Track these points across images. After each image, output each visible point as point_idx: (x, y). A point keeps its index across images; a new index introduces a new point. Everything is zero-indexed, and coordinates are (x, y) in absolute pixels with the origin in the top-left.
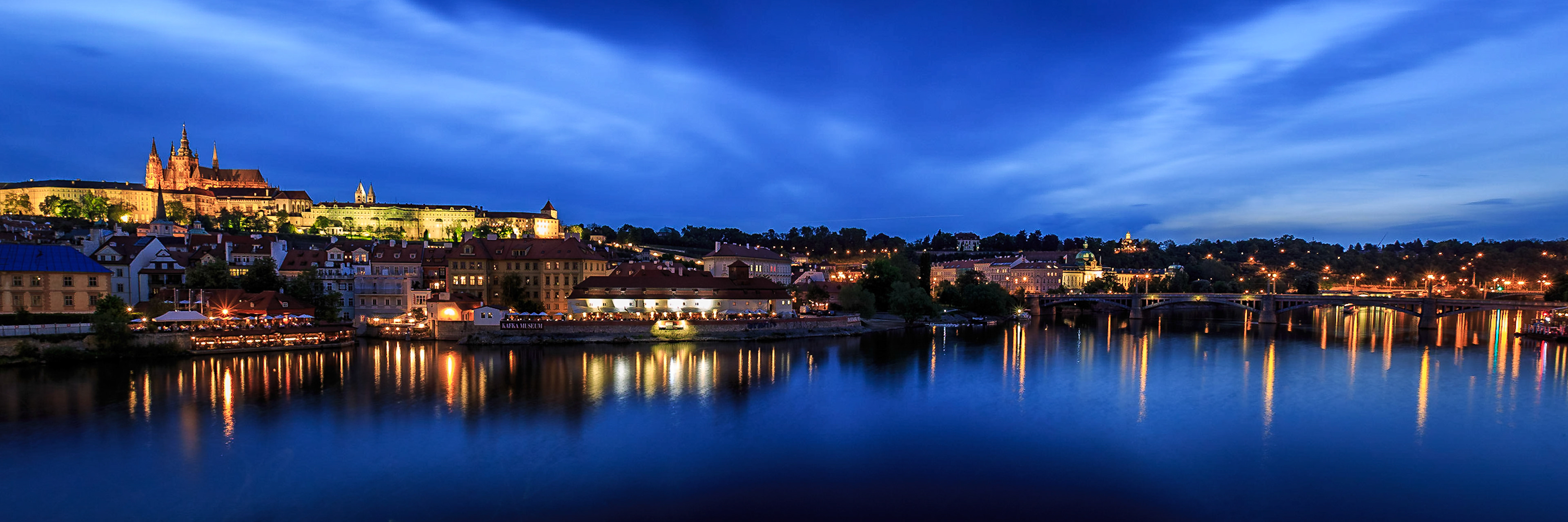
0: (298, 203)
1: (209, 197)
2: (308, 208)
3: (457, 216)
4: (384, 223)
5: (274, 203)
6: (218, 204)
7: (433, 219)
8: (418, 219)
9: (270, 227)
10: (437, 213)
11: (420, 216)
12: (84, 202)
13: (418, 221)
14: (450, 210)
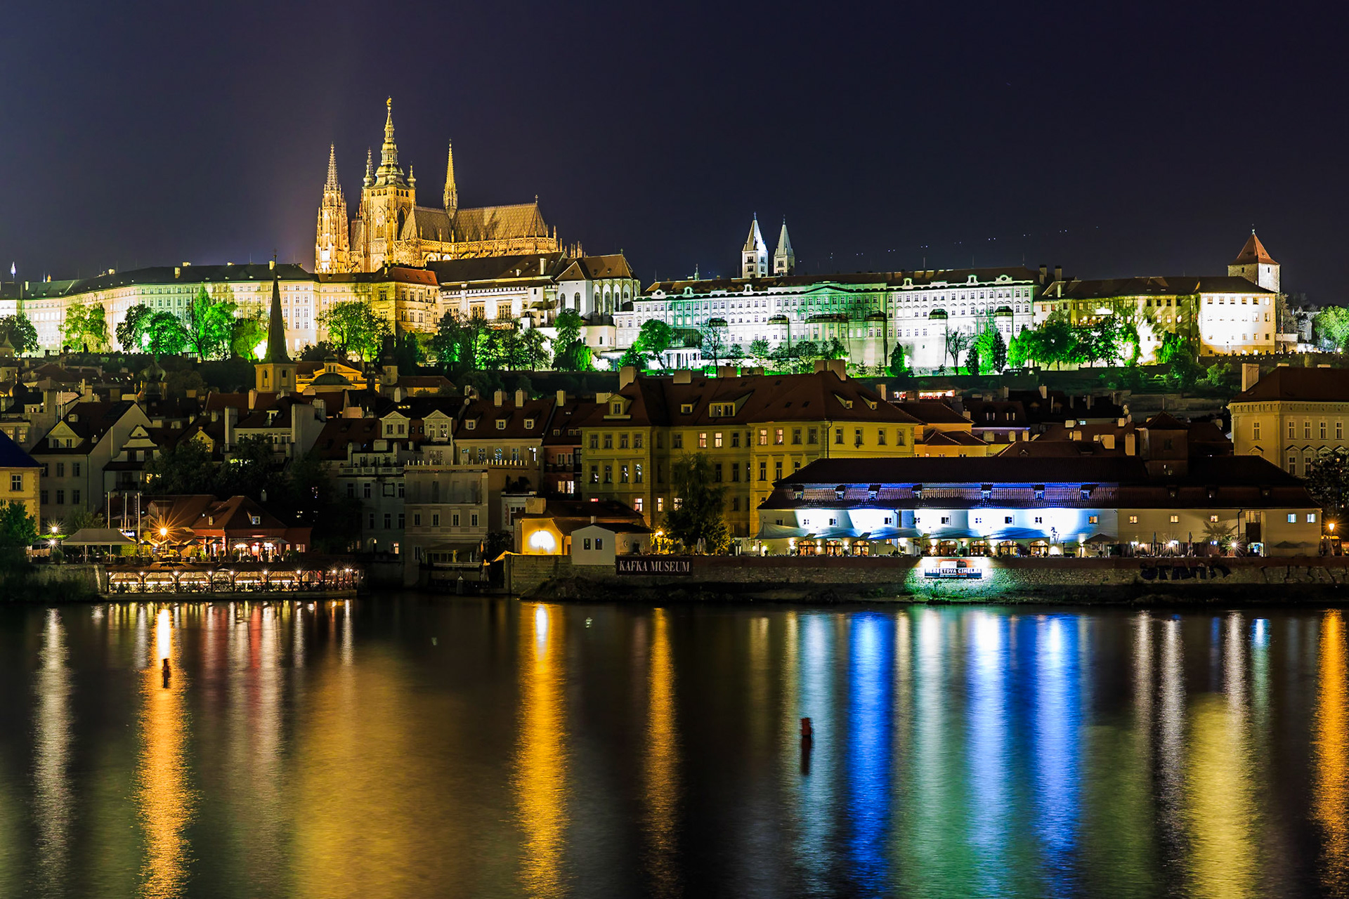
0: (607, 289)
1: (424, 286)
2: (628, 300)
3: (987, 300)
4: (801, 330)
5: (555, 293)
6: (443, 302)
7: (925, 310)
8: (884, 315)
9: (542, 355)
10: (935, 293)
11: (889, 305)
12: (193, 317)
13: (885, 321)
14: (969, 283)
